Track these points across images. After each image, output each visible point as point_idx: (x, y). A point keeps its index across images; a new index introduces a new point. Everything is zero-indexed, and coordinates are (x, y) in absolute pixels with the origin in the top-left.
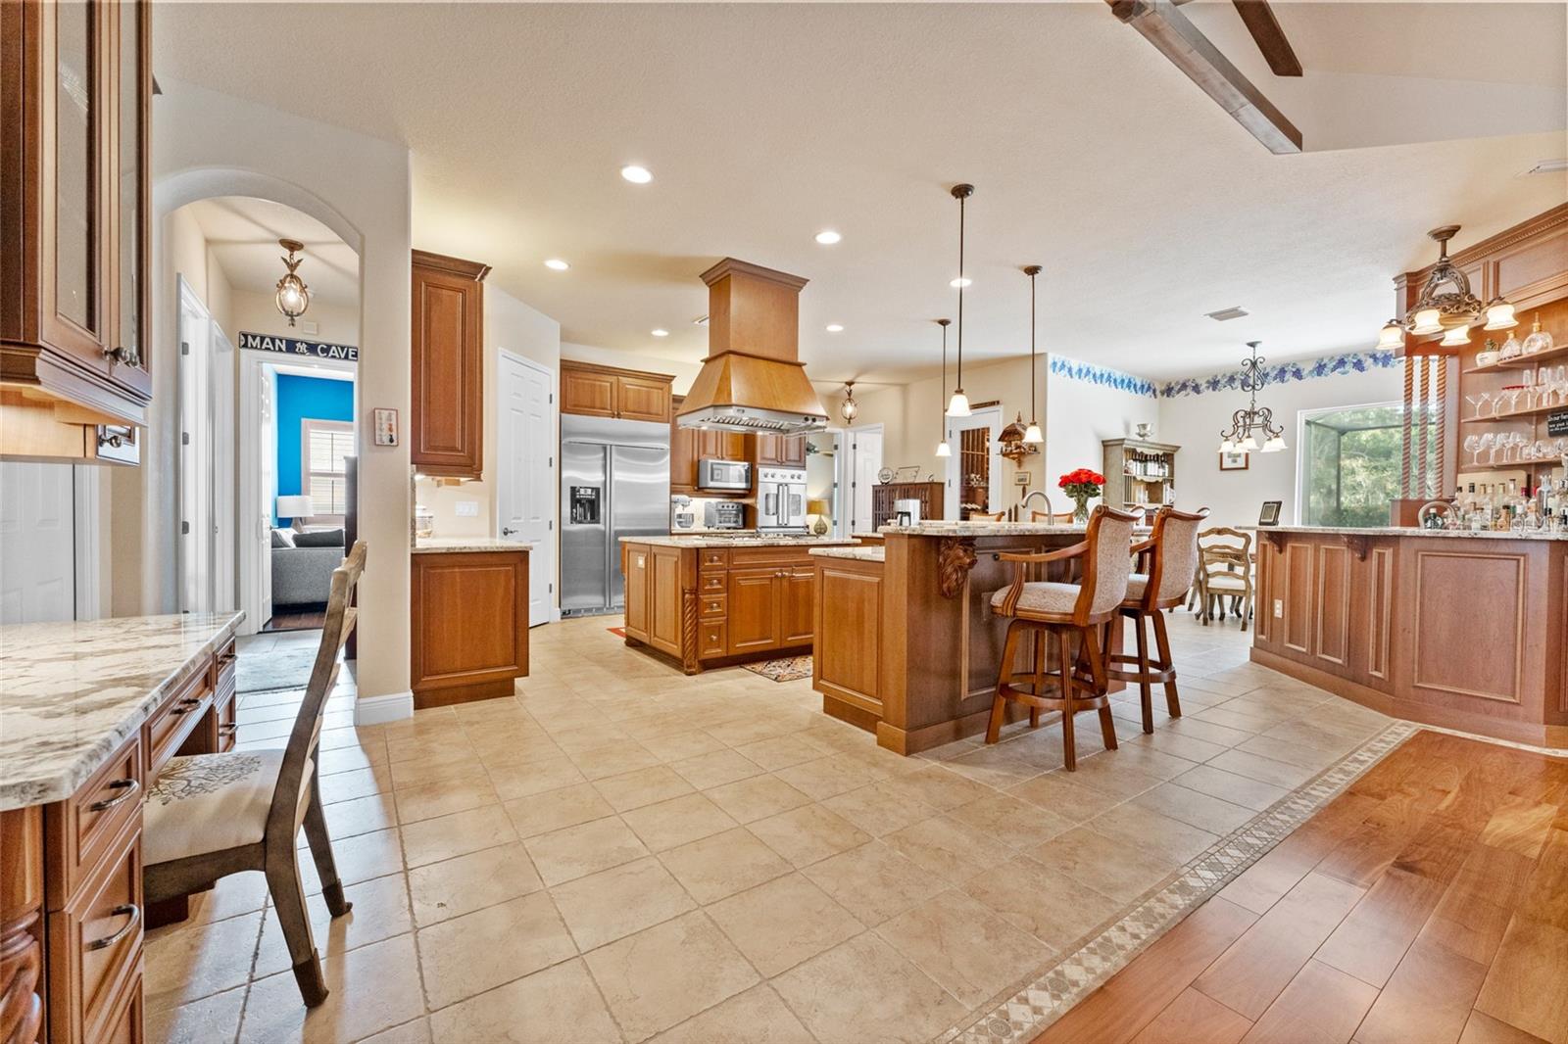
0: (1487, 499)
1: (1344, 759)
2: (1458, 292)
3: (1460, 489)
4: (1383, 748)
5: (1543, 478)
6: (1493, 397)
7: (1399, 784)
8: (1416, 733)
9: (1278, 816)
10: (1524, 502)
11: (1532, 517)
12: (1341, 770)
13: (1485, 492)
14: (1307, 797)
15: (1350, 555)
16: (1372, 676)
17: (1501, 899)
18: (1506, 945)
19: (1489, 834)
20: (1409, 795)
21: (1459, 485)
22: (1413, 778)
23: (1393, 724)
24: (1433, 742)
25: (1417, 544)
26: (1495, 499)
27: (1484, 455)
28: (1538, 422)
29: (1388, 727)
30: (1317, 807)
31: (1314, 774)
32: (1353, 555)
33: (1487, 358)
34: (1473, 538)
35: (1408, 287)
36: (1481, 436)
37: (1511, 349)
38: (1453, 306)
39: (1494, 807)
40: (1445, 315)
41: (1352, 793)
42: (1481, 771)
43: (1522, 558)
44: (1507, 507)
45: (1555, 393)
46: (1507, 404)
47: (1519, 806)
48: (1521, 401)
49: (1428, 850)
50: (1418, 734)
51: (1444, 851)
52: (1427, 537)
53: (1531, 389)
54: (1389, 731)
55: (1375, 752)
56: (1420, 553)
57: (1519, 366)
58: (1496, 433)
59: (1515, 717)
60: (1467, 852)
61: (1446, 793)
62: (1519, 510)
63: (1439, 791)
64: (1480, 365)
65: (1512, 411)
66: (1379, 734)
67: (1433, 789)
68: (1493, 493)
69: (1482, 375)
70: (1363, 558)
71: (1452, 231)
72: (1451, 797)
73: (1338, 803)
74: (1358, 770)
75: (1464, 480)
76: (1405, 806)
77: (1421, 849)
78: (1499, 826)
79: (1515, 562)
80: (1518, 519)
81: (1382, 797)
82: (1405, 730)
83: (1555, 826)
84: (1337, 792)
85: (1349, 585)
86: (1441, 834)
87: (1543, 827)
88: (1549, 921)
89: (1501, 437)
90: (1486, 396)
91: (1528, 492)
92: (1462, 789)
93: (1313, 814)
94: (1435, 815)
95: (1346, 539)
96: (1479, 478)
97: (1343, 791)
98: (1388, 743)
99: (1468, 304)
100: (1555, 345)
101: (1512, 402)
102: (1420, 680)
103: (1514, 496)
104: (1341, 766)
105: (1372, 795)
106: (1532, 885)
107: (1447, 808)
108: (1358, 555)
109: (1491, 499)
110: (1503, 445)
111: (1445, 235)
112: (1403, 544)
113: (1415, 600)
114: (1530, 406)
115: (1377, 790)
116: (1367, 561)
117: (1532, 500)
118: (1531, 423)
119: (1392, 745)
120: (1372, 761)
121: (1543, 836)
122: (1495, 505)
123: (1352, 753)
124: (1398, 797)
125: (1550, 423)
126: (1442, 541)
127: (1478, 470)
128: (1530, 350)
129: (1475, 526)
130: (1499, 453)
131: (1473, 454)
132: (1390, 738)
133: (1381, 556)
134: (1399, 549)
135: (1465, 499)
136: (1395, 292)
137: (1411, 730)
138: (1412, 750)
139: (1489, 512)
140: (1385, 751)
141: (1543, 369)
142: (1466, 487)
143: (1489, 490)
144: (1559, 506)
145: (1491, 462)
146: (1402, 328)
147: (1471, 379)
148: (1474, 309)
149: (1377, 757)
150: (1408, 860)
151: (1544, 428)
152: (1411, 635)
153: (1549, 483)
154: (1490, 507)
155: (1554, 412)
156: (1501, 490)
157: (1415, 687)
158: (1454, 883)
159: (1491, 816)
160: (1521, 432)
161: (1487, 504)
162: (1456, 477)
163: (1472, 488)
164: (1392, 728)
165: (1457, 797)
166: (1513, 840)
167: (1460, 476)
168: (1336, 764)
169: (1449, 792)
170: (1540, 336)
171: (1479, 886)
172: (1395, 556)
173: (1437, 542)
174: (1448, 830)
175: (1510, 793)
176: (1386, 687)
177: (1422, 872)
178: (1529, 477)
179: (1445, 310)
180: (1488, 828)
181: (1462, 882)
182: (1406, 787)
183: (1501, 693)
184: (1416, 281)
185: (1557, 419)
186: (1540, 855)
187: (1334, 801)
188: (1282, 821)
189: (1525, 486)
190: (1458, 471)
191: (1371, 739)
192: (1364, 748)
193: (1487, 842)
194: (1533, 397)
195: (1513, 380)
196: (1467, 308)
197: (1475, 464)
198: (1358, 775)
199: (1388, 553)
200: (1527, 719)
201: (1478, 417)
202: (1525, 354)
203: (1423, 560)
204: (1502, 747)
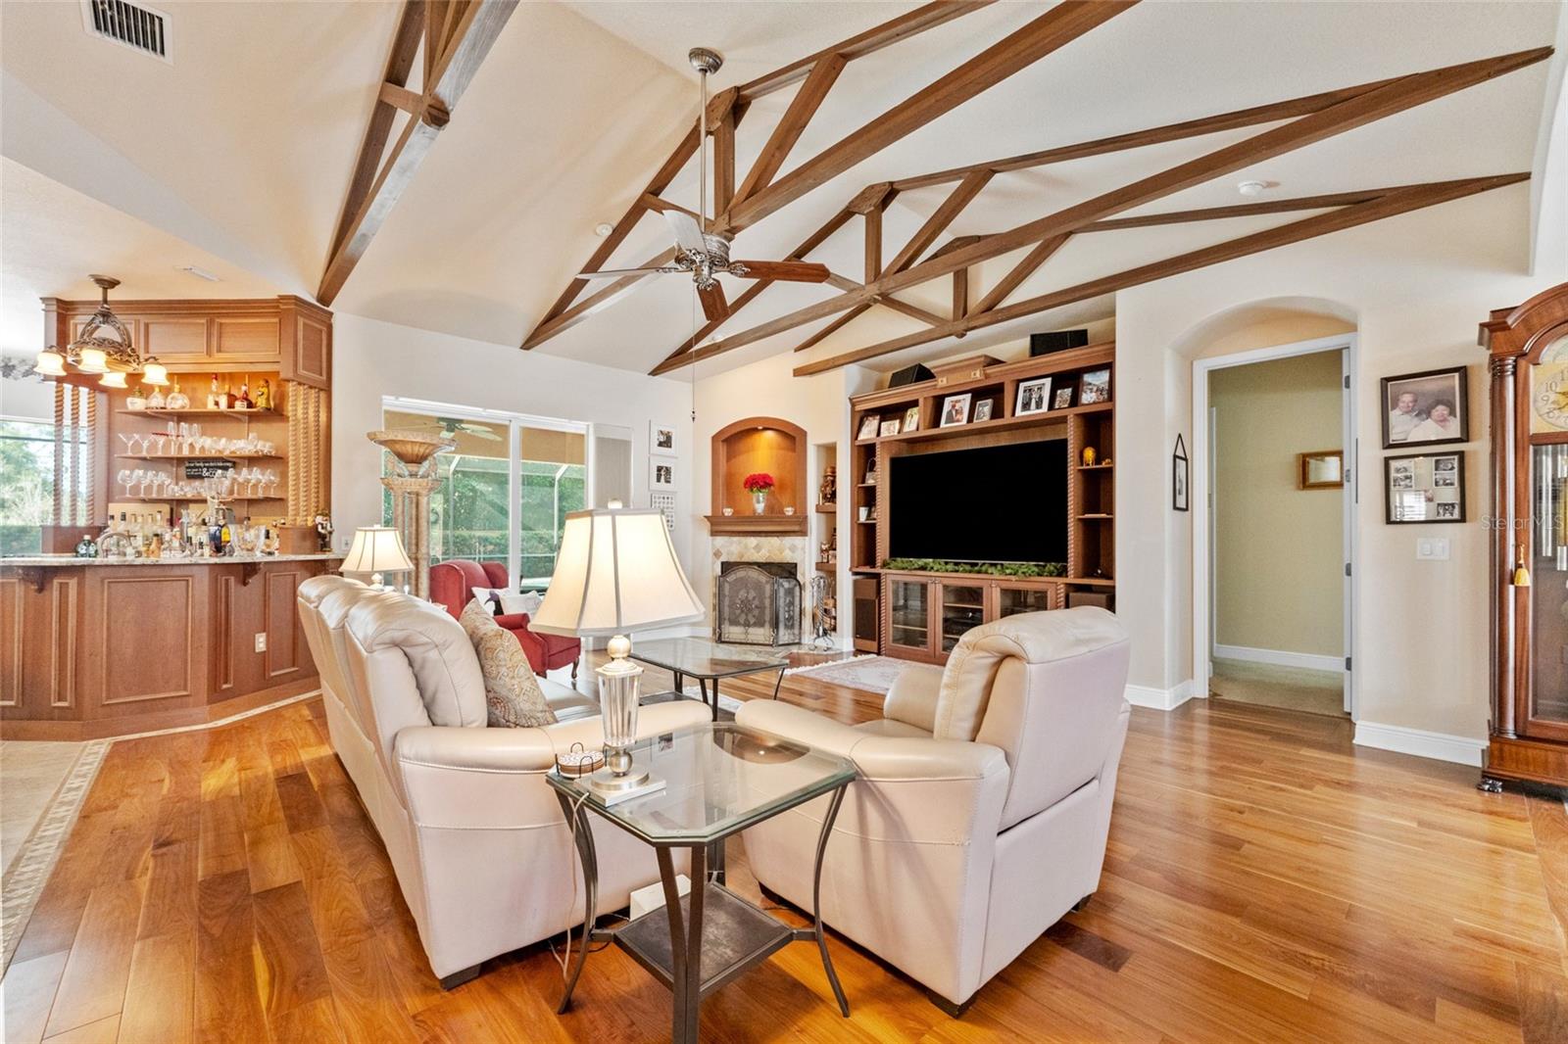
0: (137, 528)
1: (58, 793)
2: (120, 340)
3: (112, 517)
4: (89, 769)
5: (184, 512)
6: (143, 439)
7: (122, 791)
8: (110, 747)
9: (25, 870)
10: (169, 530)
11: (176, 543)
12: (62, 804)
13: (136, 521)
14: (43, 840)
15: (23, 587)
16: (55, 707)
17: (233, 828)
18: (250, 851)
19: (205, 794)
20: (133, 796)
21: (110, 513)
22: (129, 781)
23: (86, 747)
24: (129, 749)
25: (102, 573)
26: (146, 527)
27: (136, 488)
28: (178, 466)
29: (83, 751)
30: (60, 843)
31: (37, 819)
32: (27, 588)
33: (136, 403)
34: (155, 565)
35: (59, 314)
36: (132, 471)
37: (156, 401)
38: (116, 353)
39: (199, 776)
40: (110, 359)
41: (85, 817)
42: (177, 755)
43: (190, 579)
44: (156, 535)
45: (191, 445)
46: (153, 446)
47: (213, 768)
48: (167, 446)
49: (173, 825)
50: (112, 748)
51: (184, 820)
52: (112, 566)
53: (174, 438)
54: (85, 753)
55: (84, 776)
56: (106, 581)
57: (167, 417)
58: (146, 470)
59: (187, 706)
60: (198, 812)
61: (161, 781)
62: (167, 537)
63: (155, 782)
64: (131, 408)
65: (160, 454)
66: (78, 759)
67: (151, 782)
68: (143, 523)
69: (131, 417)
70: (41, 590)
71: (113, 284)
72: (167, 781)
73: (80, 829)
74: (79, 796)
75: (115, 509)
76: (137, 805)
77: (167, 827)
78: (209, 785)
79: (184, 583)
80: (166, 545)
81: (115, 807)
82: (97, 750)
83: (240, 770)
84: (70, 822)
85: (22, 619)
86: (175, 810)
87: (233, 773)
88: (264, 825)
89: (150, 474)
90: (137, 436)
91: (172, 523)
92: (170, 773)
93: (61, 850)
94: (163, 800)
95: (20, 571)
96: (130, 508)
97: (75, 819)
98: (91, 764)
99: (130, 356)
100: (191, 407)
101: (161, 446)
102: (108, 698)
103: (160, 525)
104: (59, 800)
105: (106, 809)
106: (245, 810)
107: (169, 789)
108: (34, 587)
109: (142, 528)
110: (152, 481)
111: (109, 284)
112: (88, 574)
113: (102, 624)
114: (173, 453)
115: (106, 804)
116: (46, 593)
117: (175, 530)
118: (172, 465)
119: (96, 764)
120: (86, 784)
121: (236, 780)
122: (146, 533)
123: (63, 785)
124: (126, 802)
125: (187, 468)
126: (127, 569)
127: (129, 501)
128: (173, 406)
129: (130, 551)
130: (149, 488)
131: (125, 487)
132: (90, 759)
133: (63, 587)
134: (84, 578)
135: (116, 526)
136: (43, 312)
137: (104, 746)
138: (117, 761)
139: (141, 539)
140: (91, 771)
141: (182, 424)
142: (118, 517)
143: (140, 519)
144: (196, 534)
145: (142, 496)
146: (65, 358)
147: (119, 419)
148: (134, 361)
149: (89, 779)
150: (164, 837)
151: (183, 471)
152: (99, 658)
153: (190, 515)
154: (141, 534)
155: (190, 460)
156: (150, 520)
157: (104, 705)
158: (201, 835)
159: (199, 782)
160: (166, 471)
161: (138, 531)
162: (107, 506)
163: (124, 517)
164: (87, 750)
165: (171, 781)
166: (221, 790)
167: (110, 505)
168: (53, 800)
169: (163, 780)
170: (180, 396)
171: (216, 829)
172: (81, 586)
173: (123, 569)
174: (178, 805)
175: (204, 762)
176: (73, 714)
177: (177, 841)
178: (172, 510)
179: (109, 354)
180: (203, 791)
181: (206, 831)
182: (129, 791)
183: (176, 690)
184: (68, 310)
185: (192, 465)
186: (240, 790)
187: (74, 830)
188: (32, 871)
189: (168, 517)
190: (109, 499)
191: (73, 767)
192: (72, 776)
193: (207, 799)
194: (175, 444)
195: (159, 427)
196: (129, 359)
197: (128, 496)
198: (80, 801)
199: (73, 583)
200: (196, 705)
201: (130, 454)
202: (169, 409)
203: (109, 587)
204: (180, 733)
